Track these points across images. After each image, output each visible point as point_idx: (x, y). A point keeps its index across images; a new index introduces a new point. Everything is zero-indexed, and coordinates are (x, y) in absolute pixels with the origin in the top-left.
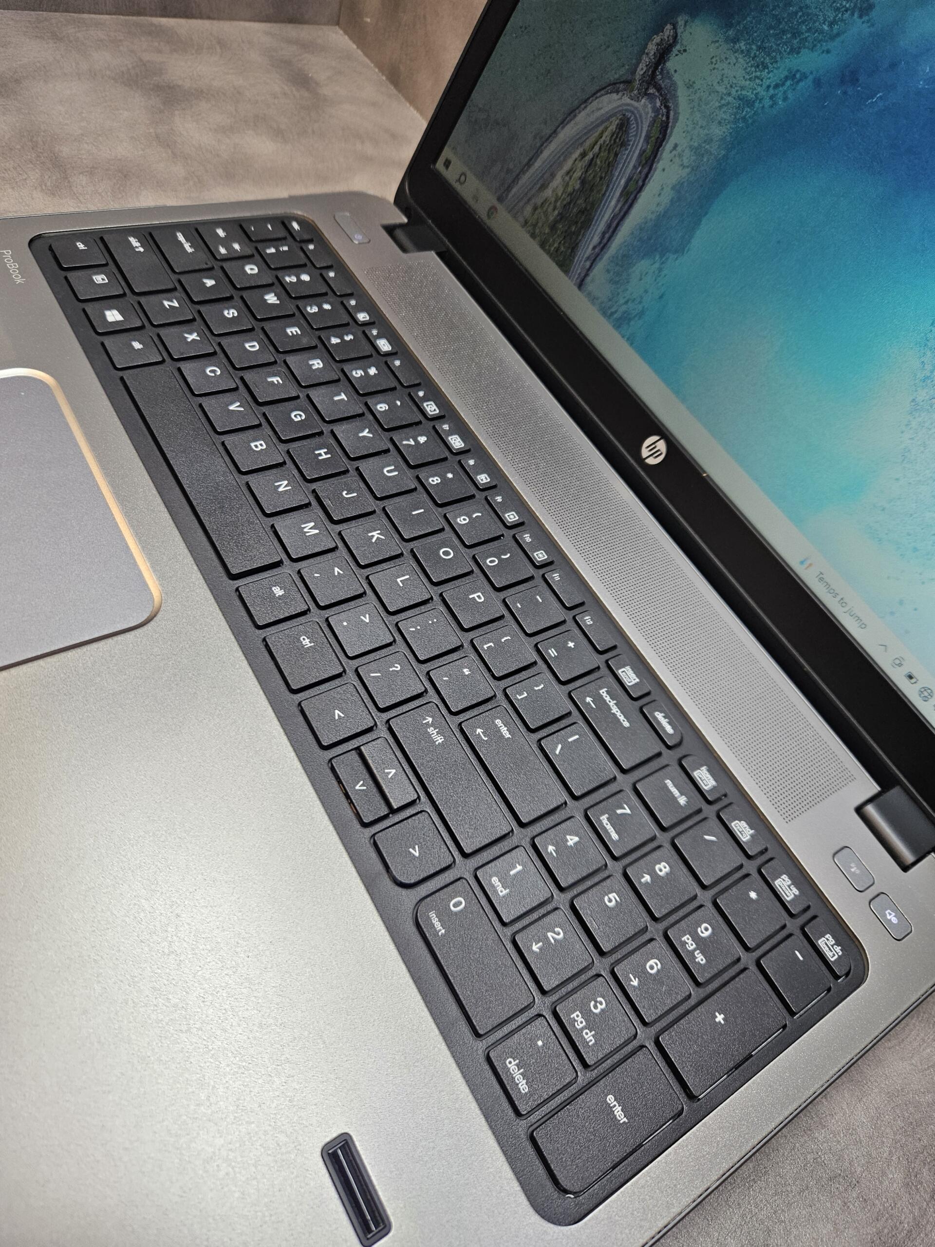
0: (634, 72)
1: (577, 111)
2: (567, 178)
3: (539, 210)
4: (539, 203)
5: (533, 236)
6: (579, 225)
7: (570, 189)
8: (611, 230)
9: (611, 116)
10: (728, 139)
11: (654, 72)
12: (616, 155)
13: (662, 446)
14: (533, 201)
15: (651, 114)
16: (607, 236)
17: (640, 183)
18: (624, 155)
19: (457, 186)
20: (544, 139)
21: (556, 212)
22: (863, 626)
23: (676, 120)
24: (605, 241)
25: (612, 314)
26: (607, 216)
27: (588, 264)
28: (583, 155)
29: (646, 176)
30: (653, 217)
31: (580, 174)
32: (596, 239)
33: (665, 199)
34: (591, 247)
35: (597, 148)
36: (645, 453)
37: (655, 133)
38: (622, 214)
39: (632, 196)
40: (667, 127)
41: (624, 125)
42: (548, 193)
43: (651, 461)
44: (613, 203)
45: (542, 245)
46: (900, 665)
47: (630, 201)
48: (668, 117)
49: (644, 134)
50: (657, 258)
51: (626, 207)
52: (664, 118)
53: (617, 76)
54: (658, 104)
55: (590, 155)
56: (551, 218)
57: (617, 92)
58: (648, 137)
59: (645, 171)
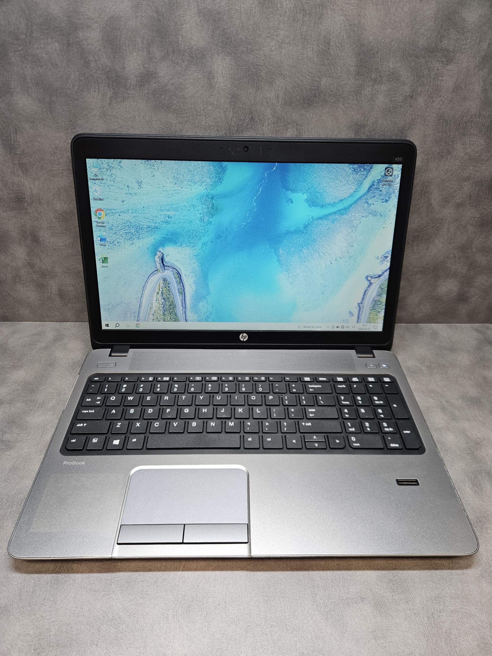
0: (157, 267)
1: (146, 285)
2: (158, 301)
3: (155, 315)
4: (153, 313)
5: (159, 321)
6: (172, 309)
7: (161, 303)
8: (184, 303)
9: (159, 280)
10: (199, 265)
11: (163, 264)
12: (169, 287)
13: (245, 334)
14: (150, 313)
15: (171, 273)
16: (184, 305)
17: (183, 288)
18: (171, 286)
19: (117, 328)
20: (140, 298)
21: (162, 311)
22: (321, 327)
23: (180, 270)
24: (184, 307)
25: (202, 320)
26: (180, 301)
27: (184, 315)
28: (158, 293)
29: (183, 285)
30: (194, 292)
31: (161, 298)
32: (181, 308)
33: (194, 286)
34: (181, 311)
35: (161, 290)
36: (242, 340)
37: (177, 276)
38: (184, 298)
39: (183, 292)
40: (179, 273)
41: (165, 280)
42: (154, 308)
43: (245, 340)
44: (178, 297)
45: (164, 321)
46: (334, 327)
47: (183, 294)
48: (177, 270)
49: (173, 278)
50: (204, 300)
51: (183, 296)
52: (176, 271)
53: (152, 271)
54: (171, 270)
55: (160, 292)
56: (161, 313)
57: (155, 274)
58: (175, 278)
59: (182, 284)
